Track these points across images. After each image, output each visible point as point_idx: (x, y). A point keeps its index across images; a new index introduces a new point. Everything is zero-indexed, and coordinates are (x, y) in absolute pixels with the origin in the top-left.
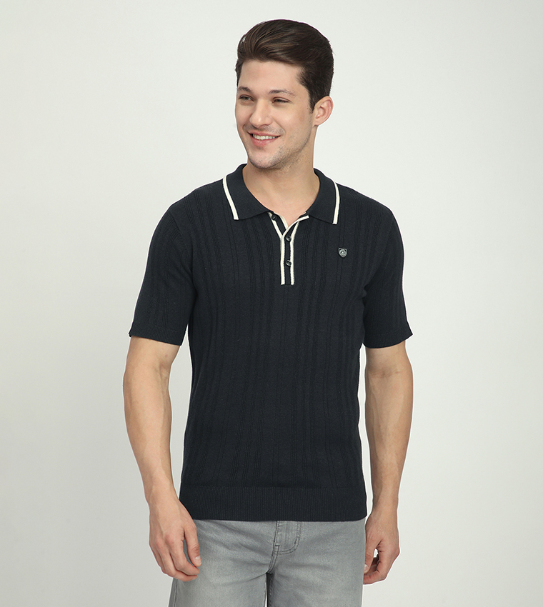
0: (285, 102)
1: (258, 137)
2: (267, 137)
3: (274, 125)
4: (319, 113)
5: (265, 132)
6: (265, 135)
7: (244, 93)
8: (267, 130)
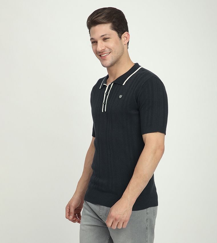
0: (108, 39)
1: (102, 56)
2: (106, 54)
3: (107, 49)
4: (124, 39)
5: (104, 53)
6: (105, 54)
7: (93, 40)
8: (105, 52)
